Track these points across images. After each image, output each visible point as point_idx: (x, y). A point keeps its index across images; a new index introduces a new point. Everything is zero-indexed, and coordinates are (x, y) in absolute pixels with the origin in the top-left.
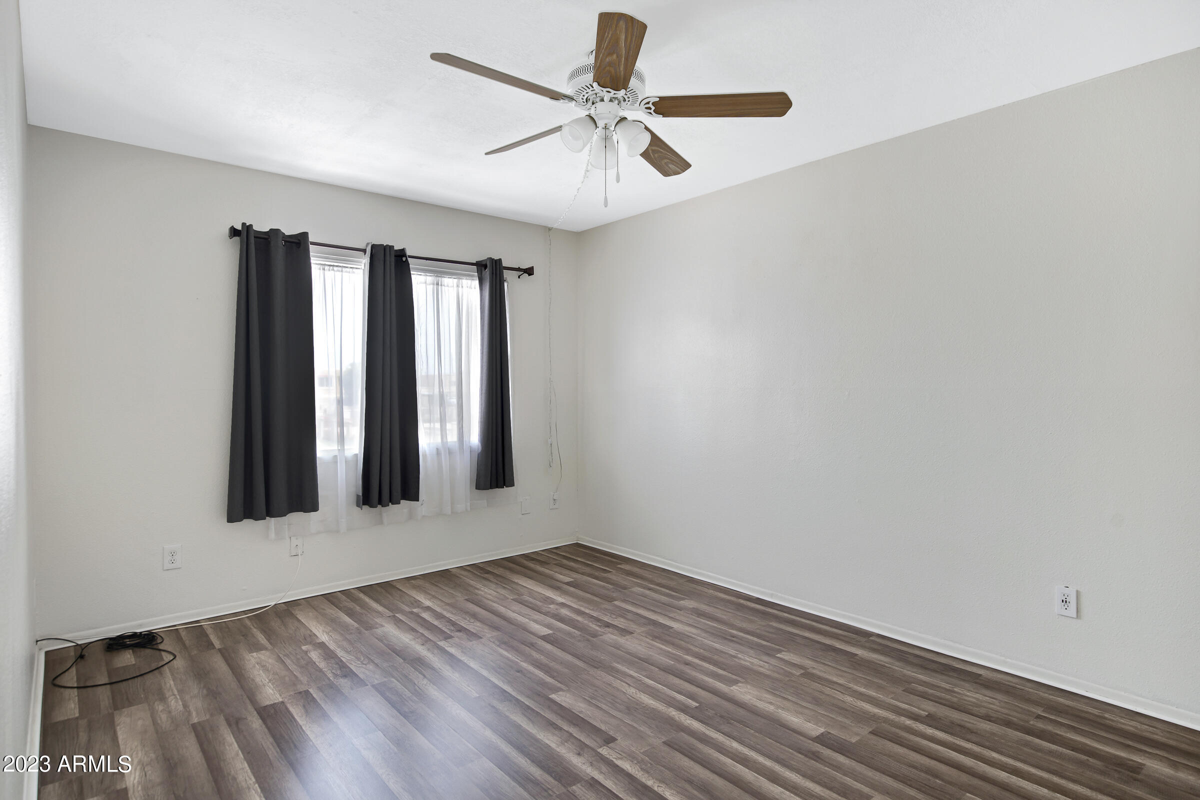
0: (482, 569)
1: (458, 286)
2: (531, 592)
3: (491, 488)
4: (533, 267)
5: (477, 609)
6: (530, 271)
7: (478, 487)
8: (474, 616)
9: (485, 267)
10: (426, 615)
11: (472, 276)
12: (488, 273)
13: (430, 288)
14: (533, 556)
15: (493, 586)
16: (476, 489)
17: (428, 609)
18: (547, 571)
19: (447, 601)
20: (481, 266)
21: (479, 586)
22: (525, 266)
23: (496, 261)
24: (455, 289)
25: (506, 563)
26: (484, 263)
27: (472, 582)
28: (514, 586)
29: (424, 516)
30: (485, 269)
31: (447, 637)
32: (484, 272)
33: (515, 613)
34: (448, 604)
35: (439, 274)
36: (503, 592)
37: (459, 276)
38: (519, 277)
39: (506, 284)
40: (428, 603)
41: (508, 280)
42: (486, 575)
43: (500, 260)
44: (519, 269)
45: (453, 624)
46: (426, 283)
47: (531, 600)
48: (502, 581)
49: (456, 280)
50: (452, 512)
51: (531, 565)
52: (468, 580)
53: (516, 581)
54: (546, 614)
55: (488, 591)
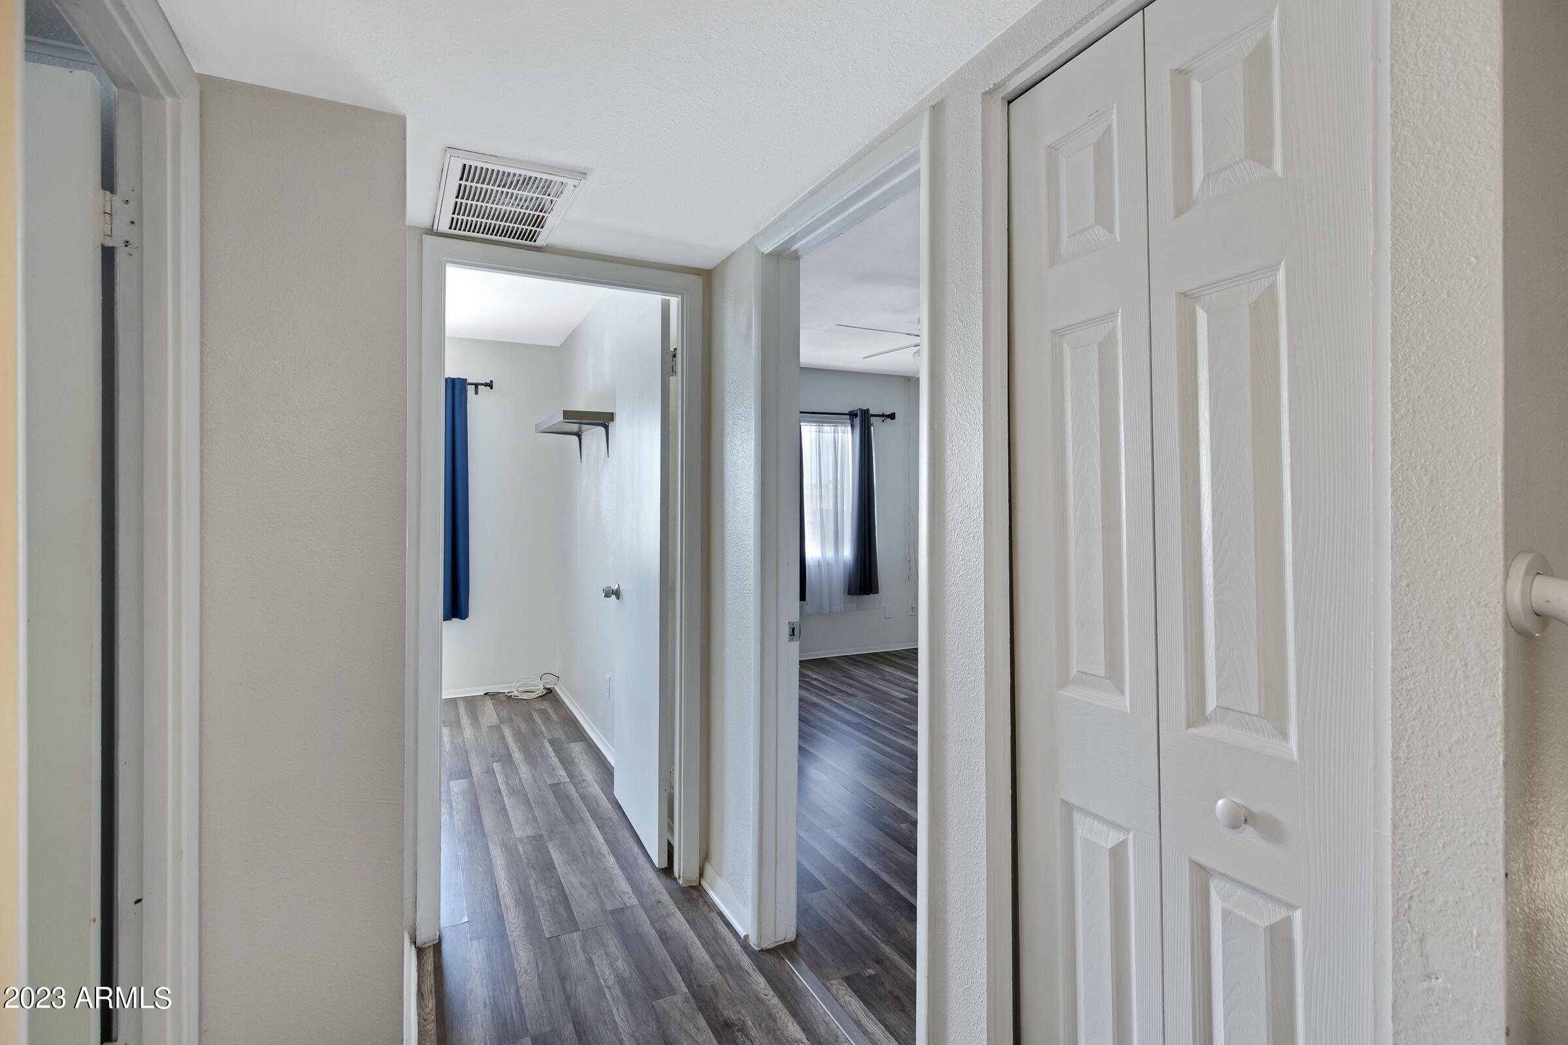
0: (854, 659)
1: (835, 432)
2: (892, 675)
3: (860, 594)
4: (894, 413)
5: (851, 682)
6: (892, 416)
7: (850, 593)
8: (850, 685)
9: (856, 415)
10: (814, 682)
11: (846, 423)
12: (858, 421)
13: (814, 435)
14: (893, 653)
15: (862, 670)
16: (848, 594)
17: (815, 679)
18: (907, 664)
19: (829, 676)
20: (852, 415)
21: (852, 669)
22: (888, 412)
23: (865, 411)
24: (832, 434)
25: (872, 656)
26: (855, 413)
27: (846, 667)
28: (879, 670)
29: (808, 614)
30: (856, 417)
31: (832, 695)
32: (855, 420)
33: (880, 685)
34: (830, 678)
35: (821, 423)
36: (870, 673)
37: (835, 423)
38: (883, 421)
39: (872, 428)
40: (815, 676)
41: (874, 424)
42: (857, 663)
43: (868, 410)
44: (883, 415)
45: (836, 688)
46: (810, 431)
47: (892, 679)
48: (868, 667)
49: (832, 428)
50: (830, 612)
51: (893, 659)
52: (843, 665)
53: (881, 667)
54: (904, 687)
55: (859, 673)
